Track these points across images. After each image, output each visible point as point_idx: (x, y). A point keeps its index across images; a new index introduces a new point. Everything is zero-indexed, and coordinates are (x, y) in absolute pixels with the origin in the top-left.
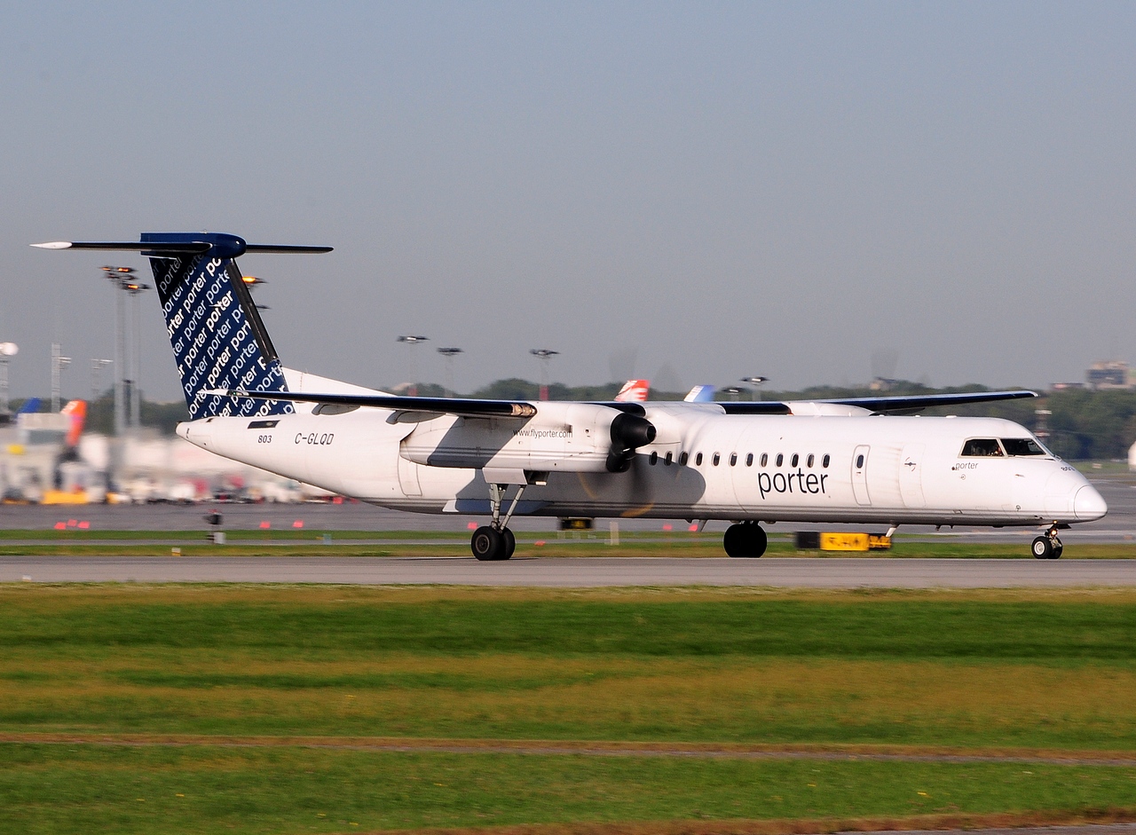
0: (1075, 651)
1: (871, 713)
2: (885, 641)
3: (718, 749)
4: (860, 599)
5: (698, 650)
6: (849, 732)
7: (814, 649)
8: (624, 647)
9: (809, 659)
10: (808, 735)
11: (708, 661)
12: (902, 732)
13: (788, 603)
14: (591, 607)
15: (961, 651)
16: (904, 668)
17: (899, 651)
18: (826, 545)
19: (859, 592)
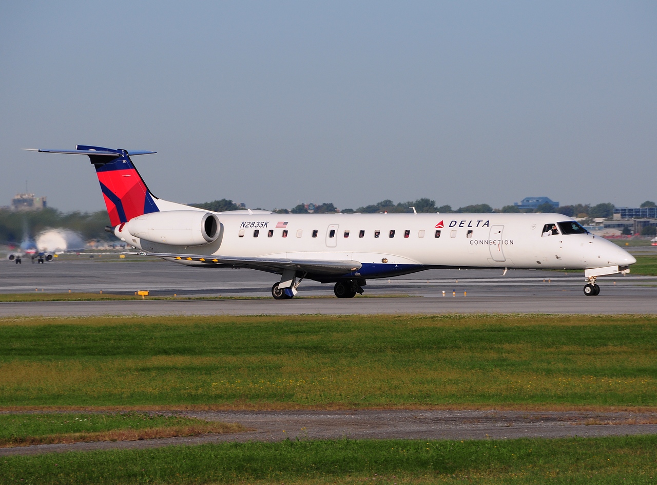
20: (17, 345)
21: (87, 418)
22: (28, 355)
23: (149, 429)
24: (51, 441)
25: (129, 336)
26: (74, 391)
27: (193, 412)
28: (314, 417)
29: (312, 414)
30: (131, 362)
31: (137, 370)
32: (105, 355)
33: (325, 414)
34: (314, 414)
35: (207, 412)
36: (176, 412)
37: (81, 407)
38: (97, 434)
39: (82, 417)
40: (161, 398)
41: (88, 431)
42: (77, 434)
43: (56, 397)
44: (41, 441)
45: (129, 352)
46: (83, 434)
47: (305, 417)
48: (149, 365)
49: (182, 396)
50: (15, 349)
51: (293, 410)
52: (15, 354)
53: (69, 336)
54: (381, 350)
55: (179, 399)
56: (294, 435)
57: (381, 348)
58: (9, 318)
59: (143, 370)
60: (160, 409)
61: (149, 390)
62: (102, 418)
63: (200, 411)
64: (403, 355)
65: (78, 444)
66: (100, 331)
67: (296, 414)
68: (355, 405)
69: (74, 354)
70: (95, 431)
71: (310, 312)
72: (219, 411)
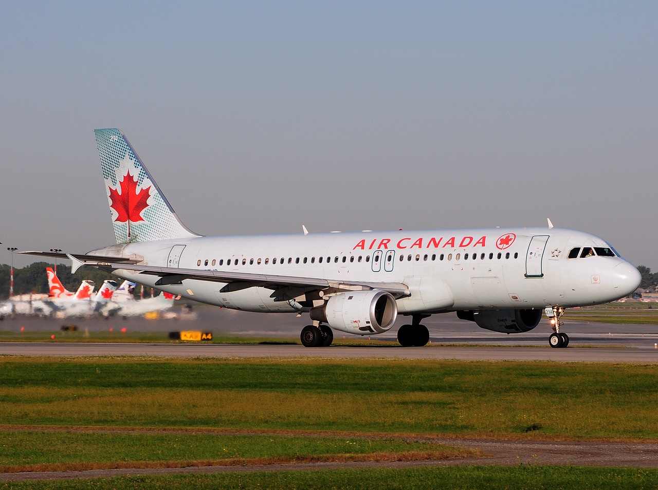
0: (293, 386)
1: (201, 413)
2: (209, 381)
3: (133, 430)
4: (199, 362)
5: (124, 385)
6: (192, 422)
7: (176, 385)
8: (90, 384)
9: (174, 389)
10: (174, 423)
11: (128, 390)
12: (216, 422)
13: (164, 364)
14: (75, 366)
15: (242, 386)
16: (217, 393)
17: (215, 386)
18: (183, 338)
19: (198, 359)
20: (300, 380)
21: (356, 441)
22: (309, 388)
23: (406, 452)
24: (327, 460)
25: (391, 375)
26: (346, 419)
27: (444, 439)
28: (544, 447)
29: (542, 444)
30: (392, 397)
31: (398, 403)
32: (371, 390)
33: (553, 444)
34: (544, 444)
35: (454, 440)
36: (429, 439)
37: (351, 433)
38: (364, 455)
39: (352, 441)
40: (416, 427)
41: (356, 452)
42: (348, 455)
43: (331, 424)
44: (318, 459)
45: (391, 389)
46: (352, 455)
47: (536, 446)
48: (407, 399)
49: (434, 426)
50: (299, 384)
51: (526, 440)
52: (299, 388)
53: (343, 374)
54: (601, 392)
55: (432, 428)
56: (526, 461)
57: (601, 390)
58: (295, 358)
59: (403, 403)
60: (416, 436)
61: (408, 420)
62: (368, 443)
63: (449, 439)
64: (620, 396)
65: (349, 463)
66: (368, 371)
67: (529, 443)
68: (578, 437)
69: (347, 389)
70: (362, 452)
71: (542, 359)
72: (465, 439)
